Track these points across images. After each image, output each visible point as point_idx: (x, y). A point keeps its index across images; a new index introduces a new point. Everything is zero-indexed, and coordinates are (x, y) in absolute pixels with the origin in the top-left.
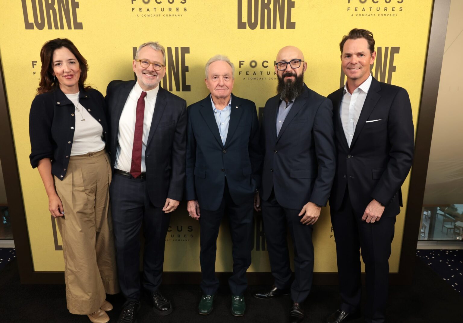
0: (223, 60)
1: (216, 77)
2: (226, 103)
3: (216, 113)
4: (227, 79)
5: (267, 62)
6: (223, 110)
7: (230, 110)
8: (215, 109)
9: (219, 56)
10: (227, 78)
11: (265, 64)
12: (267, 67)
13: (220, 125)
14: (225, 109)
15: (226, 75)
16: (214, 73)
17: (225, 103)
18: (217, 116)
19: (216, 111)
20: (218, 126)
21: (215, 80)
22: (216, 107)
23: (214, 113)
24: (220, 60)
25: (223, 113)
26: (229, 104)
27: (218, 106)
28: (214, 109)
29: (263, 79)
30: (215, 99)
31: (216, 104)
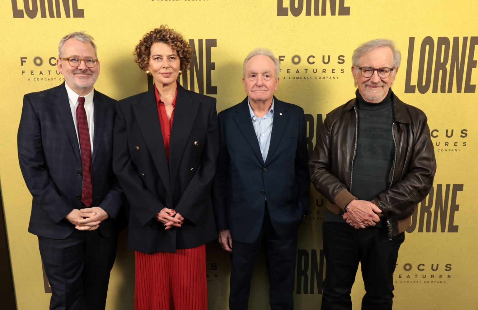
0: (264, 55)
1: (254, 75)
2: (267, 108)
3: (255, 121)
4: (267, 79)
5: (314, 57)
6: (264, 117)
7: (272, 117)
8: (254, 116)
9: (260, 50)
10: (267, 76)
11: (311, 60)
12: (314, 63)
13: (260, 138)
14: (265, 117)
15: (266, 73)
16: (251, 70)
17: (265, 108)
18: (255, 124)
19: (254, 118)
20: (258, 138)
21: (252, 78)
22: (255, 114)
23: (253, 122)
24: (260, 54)
25: (263, 122)
26: (271, 110)
27: (257, 112)
28: (252, 116)
29: (308, 78)
30: (252, 103)
31: (255, 110)
